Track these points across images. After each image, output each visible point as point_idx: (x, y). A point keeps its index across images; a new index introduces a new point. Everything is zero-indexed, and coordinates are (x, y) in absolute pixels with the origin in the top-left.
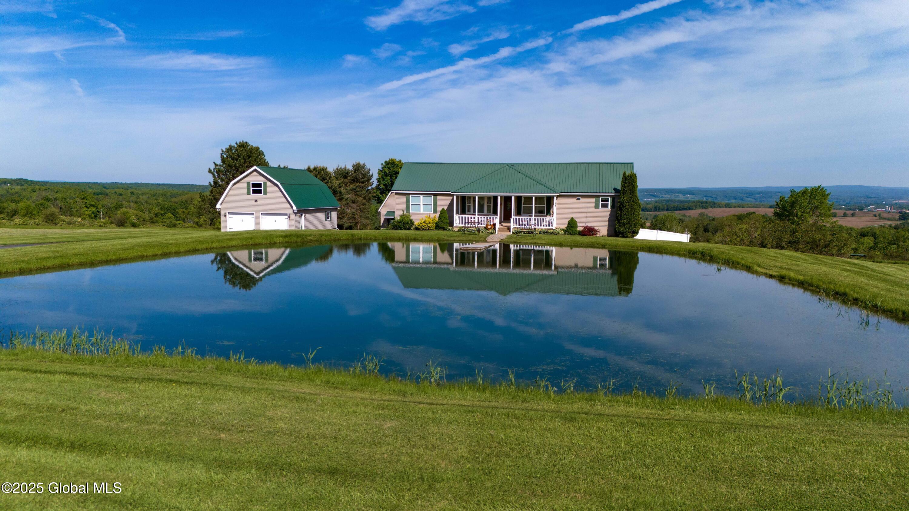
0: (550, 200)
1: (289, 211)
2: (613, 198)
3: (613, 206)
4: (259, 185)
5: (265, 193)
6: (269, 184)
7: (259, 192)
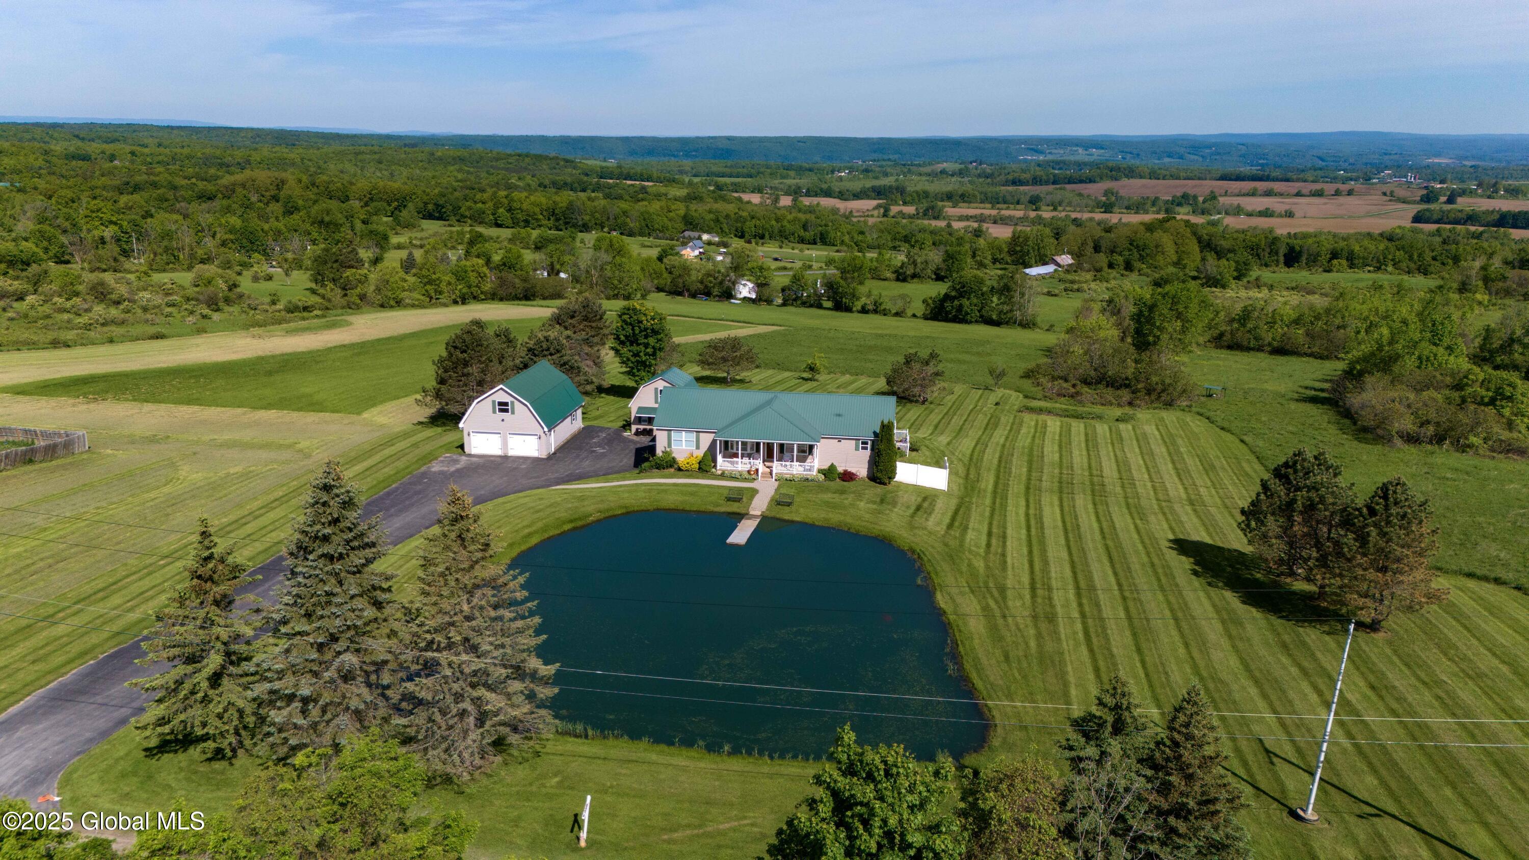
0: (811, 447)
1: (540, 432)
2: (873, 441)
3: (872, 449)
4: (506, 404)
5: (513, 413)
6: (516, 403)
7: (506, 411)
